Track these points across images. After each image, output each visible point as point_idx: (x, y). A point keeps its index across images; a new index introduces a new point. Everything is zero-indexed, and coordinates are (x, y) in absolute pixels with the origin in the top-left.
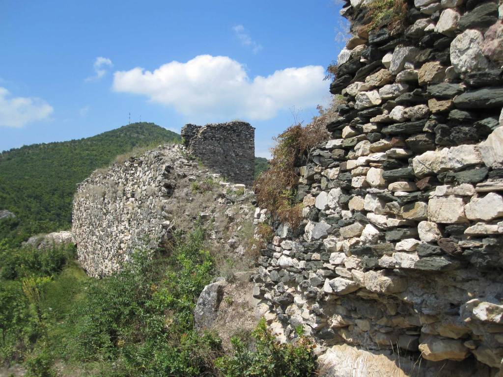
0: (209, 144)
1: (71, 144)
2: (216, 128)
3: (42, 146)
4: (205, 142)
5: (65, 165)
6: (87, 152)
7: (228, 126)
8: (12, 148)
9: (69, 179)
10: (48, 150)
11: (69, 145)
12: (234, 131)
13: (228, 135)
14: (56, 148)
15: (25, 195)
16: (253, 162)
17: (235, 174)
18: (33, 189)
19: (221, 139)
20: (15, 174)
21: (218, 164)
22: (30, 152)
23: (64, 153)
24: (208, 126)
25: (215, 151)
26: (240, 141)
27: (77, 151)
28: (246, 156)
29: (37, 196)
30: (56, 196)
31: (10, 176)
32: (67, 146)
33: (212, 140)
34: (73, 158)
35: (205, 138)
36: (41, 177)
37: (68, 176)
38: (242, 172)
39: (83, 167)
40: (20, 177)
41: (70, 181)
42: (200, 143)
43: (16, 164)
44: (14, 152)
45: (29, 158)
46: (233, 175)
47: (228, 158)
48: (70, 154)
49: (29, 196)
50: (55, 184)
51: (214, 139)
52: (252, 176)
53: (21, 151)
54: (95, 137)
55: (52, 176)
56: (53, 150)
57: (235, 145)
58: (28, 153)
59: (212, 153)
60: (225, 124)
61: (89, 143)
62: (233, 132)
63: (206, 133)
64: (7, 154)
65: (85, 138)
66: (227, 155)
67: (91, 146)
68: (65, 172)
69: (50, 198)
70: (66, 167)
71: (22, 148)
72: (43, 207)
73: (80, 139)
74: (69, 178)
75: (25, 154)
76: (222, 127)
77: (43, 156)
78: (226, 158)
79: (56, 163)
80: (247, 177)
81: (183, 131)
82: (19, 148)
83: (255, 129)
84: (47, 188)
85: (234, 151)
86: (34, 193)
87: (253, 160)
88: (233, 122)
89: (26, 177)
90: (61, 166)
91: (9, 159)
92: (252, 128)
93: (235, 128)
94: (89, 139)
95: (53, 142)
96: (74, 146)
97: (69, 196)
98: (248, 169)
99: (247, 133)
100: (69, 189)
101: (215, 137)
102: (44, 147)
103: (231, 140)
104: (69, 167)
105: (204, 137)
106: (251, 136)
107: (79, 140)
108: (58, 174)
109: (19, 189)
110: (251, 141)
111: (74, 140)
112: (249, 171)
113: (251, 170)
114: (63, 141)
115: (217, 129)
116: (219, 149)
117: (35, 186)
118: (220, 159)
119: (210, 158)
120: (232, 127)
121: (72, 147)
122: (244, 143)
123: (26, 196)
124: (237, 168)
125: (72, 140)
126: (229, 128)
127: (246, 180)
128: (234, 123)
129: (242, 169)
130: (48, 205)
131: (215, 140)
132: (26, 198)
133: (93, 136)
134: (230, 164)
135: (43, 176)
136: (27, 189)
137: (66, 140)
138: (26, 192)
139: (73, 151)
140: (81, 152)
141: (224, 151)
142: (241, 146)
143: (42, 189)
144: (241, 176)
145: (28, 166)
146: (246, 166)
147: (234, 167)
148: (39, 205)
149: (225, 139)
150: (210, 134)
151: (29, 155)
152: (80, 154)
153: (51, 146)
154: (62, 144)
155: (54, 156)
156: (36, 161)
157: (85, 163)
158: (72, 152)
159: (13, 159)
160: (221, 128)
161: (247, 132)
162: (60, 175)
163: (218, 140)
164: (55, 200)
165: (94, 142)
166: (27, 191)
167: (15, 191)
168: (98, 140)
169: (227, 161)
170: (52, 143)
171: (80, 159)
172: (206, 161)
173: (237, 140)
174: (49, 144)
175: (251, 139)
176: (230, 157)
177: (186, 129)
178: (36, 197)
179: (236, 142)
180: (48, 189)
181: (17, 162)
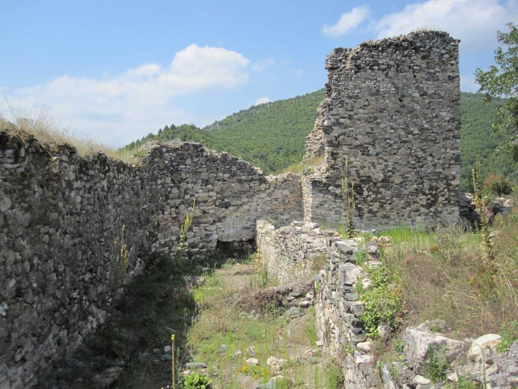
0: (366, 79)
1: (296, 101)
2: (379, 46)
3: (268, 106)
4: (359, 74)
5: (290, 123)
6: (311, 107)
7: (403, 41)
8: (241, 109)
9: (294, 137)
10: (274, 109)
11: (294, 102)
12: (417, 49)
13: (404, 59)
14: (282, 106)
15: (251, 155)
16: (456, 104)
17: (422, 130)
18: (259, 148)
19: (389, 67)
20: (242, 135)
21: (385, 113)
22: (258, 112)
23: (289, 110)
24: (364, 46)
25: (378, 91)
26: (428, 68)
27: (301, 108)
28: (442, 94)
29: (262, 155)
30: (281, 155)
31: (239, 137)
32: (292, 103)
33: (373, 70)
34: (298, 115)
35: (358, 68)
36: (267, 136)
37: (293, 133)
38: (435, 124)
39: (307, 124)
40: (248, 137)
41: (294, 138)
42: (348, 78)
43: (245, 125)
44: (243, 113)
45: (256, 118)
46: (416, 131)
47: (406, 101)
48: (295, 111)
49: (255, 157)
50: (280, 142)
51: (376, 67)
52: (456, 132)
53: (250, 112)
54: (319, 91)
55: (277, 134)
56: (278, 108)
57: (418, 75)
58: (256, 113)
59: (372, 95)
60: (399, 39)
61: (313, 98)
62: (413, 51)
63: (359, 58)
64: (237, 116)
65: (310, 93)
66: (404, 96)
67: (315, 101)
68: (290, 129)
69: (275, 157)
70: (291, 125)
71: (250, 109)
72: (269, 166)
73: (305, 95)
74: (293, 135)
75: (253, 114)
76: (391, 44)
77: (268, 114)
78: (401, 101)
79: (281, 122)
80: (446, 133)
81: (329, 62)
82: (248, 109)
83: (459, 41)
84: (272, 147)
85: (417, 88)
86: (259, 153)
87: (456, 100)
88: (413, 33)
89: (253, 138)
90: (287, 124)
91: (239, 121)
92: (454, 41)
93: (419, 44)
94: (313, 94)
95: (279, 100)
96: (298, 103)
97: (294, 154)
98: (447, 118)
99: (443, 52)
100: (294, 147)
101: (378, 65)
102: (270, 106)
103: (410, 67)
104: (293, 125)
105: (356, 66)
106: (451, 57)
107: (303, 96)
108: (283, 132)
109: (246, 149)
110: (452, 65)
111: (299, 96)
112: (449, 121)
113: (453, 120)
114: (288, 99)
115: (380, 49)
116: (385, 86)
117: (261, 146)
118: (390, 105)
119: (369, 105)
120: (411, 43)
121: (297, 103)
122: (437, 69)
123: (252, 157)
124: (426, 119)
125: (297, 97)
126: (405, 44)
127: (444, 139)
128: (416, 35)
129: (435, 120)
130: (274, 164)
131: (379, 70)
132: (252, 159)
133: (317, 91)
134: (410, 112)
135: (269, 135)
136: (252, 149)
137: (291, 98)
138: (252, 152)
139: (298, 107)
140: (306, 108)
141: (397, 88)
142: (432, 77)
143: (267, 148)
144: (433, 132)
145: (255, 126)
146: (444, 114)
147: (418, 118)
148: (264, 165)
149: (398, 66)
150: (367, 59)
151: (257, 115)
152: (304, 110)
153: (276, 104)
154: (287, 101)
155: (279, 115)
156: (262, 121)
157: (309, 120)
158: (296, 109)
159: (242, 121)
160: (389, 46)
161: (444, 48)
162: (285, 133)
163: (384, 70)
164: (280, 159)
165: (318, 97)
166: (254, 151)
167: (242, 152)
168: (321, 94)
169: (404, 106)
170: (277, 102)
171: (304, 115)
172: (361, 110)
173: (424, 66)
174: (275, 103)
175: (453, 62)
176: (409, 99)
177: (334, 57)
178: (262, 157)
179: (421, 70)
180: (274, 148)
181: (245, 123)
